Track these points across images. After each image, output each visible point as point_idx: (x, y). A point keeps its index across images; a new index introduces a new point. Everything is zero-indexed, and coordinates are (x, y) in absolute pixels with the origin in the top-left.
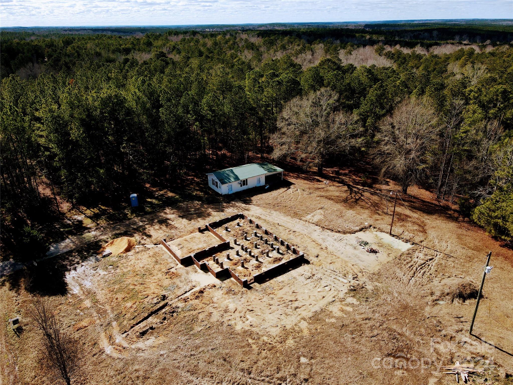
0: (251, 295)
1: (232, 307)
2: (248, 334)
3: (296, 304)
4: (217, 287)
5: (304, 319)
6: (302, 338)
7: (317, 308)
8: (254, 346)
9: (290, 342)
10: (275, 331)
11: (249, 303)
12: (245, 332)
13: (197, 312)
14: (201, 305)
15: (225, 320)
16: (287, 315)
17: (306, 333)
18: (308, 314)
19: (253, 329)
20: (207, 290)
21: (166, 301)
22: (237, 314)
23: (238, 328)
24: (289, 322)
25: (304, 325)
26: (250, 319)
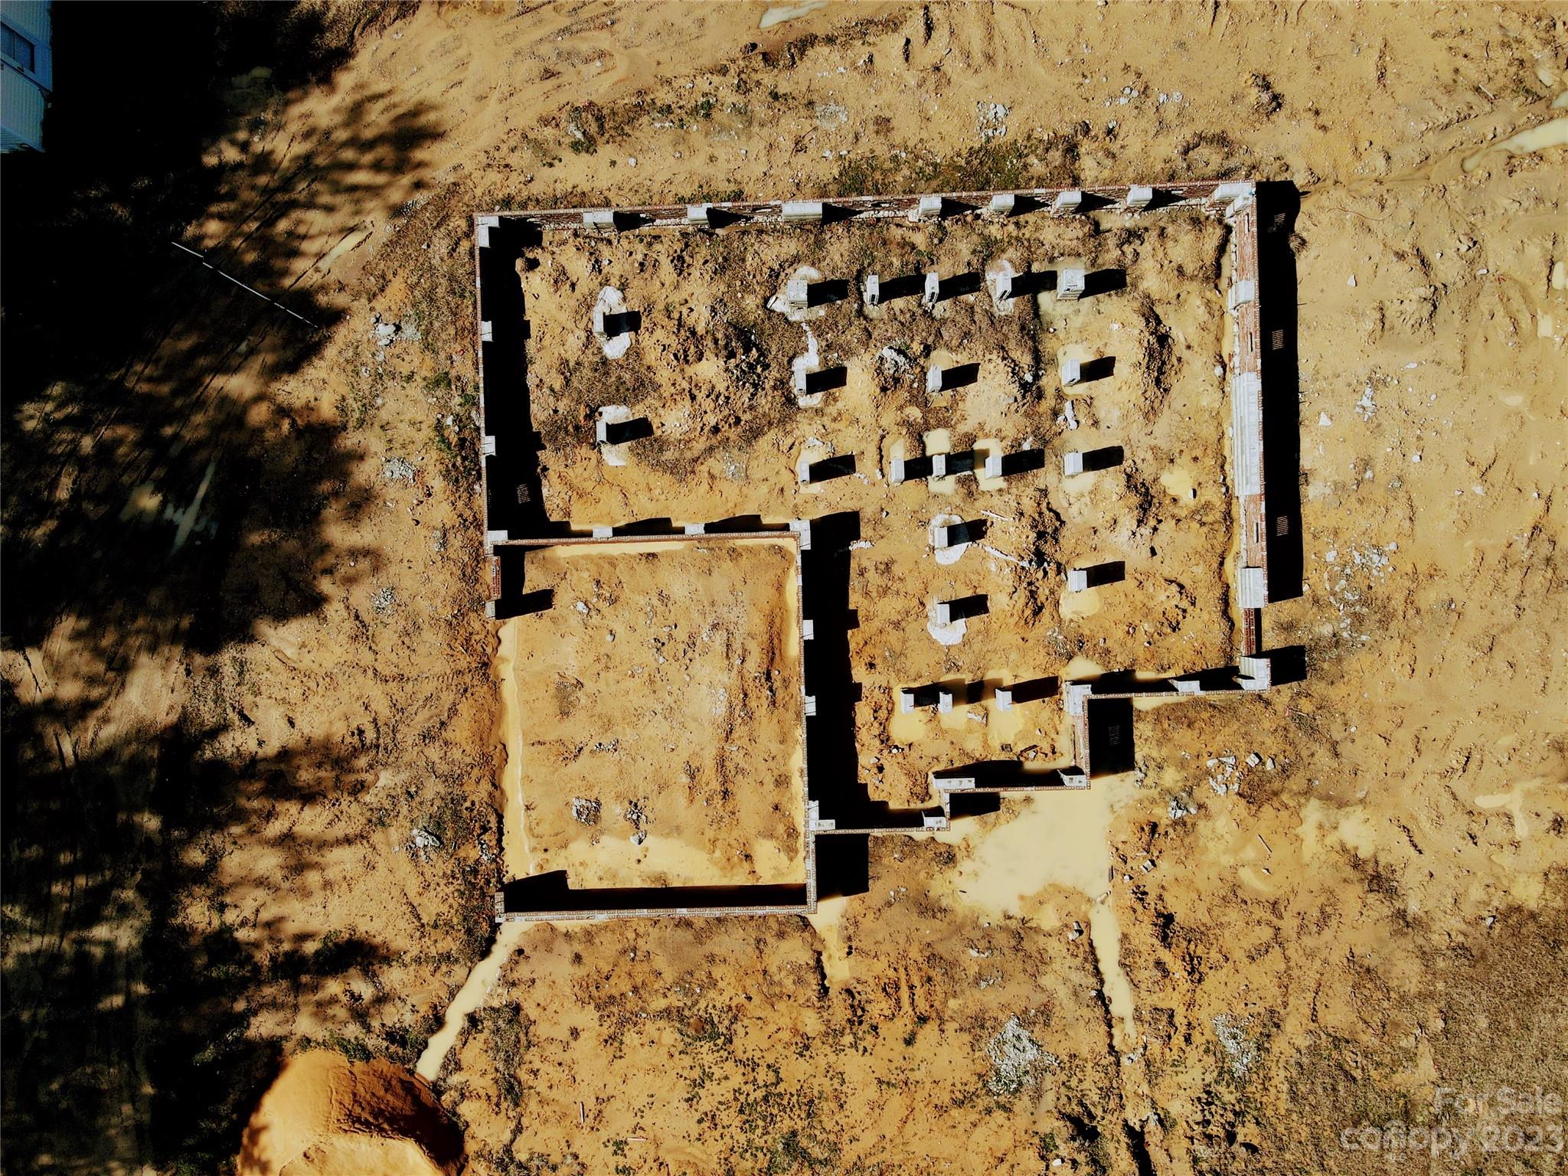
1: (1363, 832)
4: (1165, 814)
11: (1404, 736)
20: (1151, 882)
21: (1109, 1127)
26: (1513, 801)
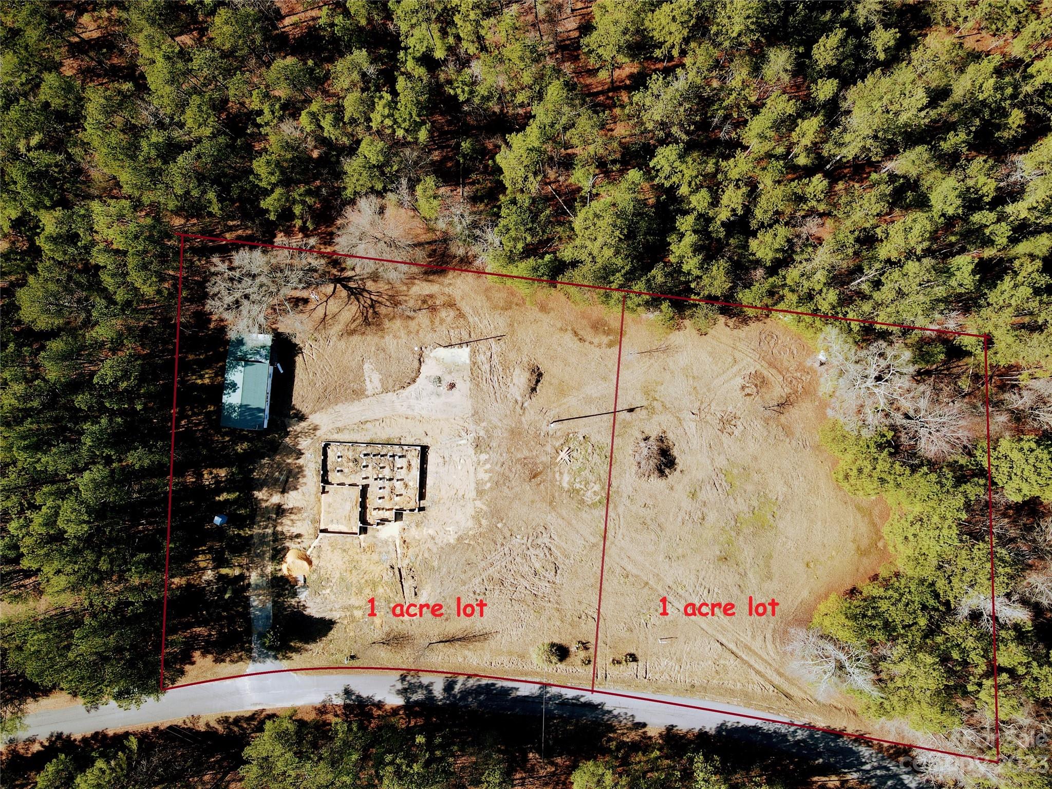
0: (431, 512)
1: (431, 532)
2: (460, 539)
3: (460, 494)
4: (404, 527)
5: (474, 500)
6: (485, 513)
7: (473, 486)
8: (472, 543)
9: (484, 522)
10: (470, 524)
11: (437, 519)
12: (458, 539)
13: (420, 556)
14: (417, 550)
15: (441, 544)
16: (463, 506)
17: (484, 508)
18: (473, 494)
19: (459, 533)
20: (403, 536)
21: (396, 568)
22: (441, 534)
23: (452, 541)
24: (470, 511)
25: (478, 504)
